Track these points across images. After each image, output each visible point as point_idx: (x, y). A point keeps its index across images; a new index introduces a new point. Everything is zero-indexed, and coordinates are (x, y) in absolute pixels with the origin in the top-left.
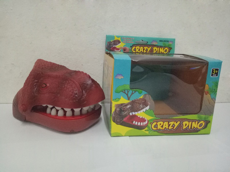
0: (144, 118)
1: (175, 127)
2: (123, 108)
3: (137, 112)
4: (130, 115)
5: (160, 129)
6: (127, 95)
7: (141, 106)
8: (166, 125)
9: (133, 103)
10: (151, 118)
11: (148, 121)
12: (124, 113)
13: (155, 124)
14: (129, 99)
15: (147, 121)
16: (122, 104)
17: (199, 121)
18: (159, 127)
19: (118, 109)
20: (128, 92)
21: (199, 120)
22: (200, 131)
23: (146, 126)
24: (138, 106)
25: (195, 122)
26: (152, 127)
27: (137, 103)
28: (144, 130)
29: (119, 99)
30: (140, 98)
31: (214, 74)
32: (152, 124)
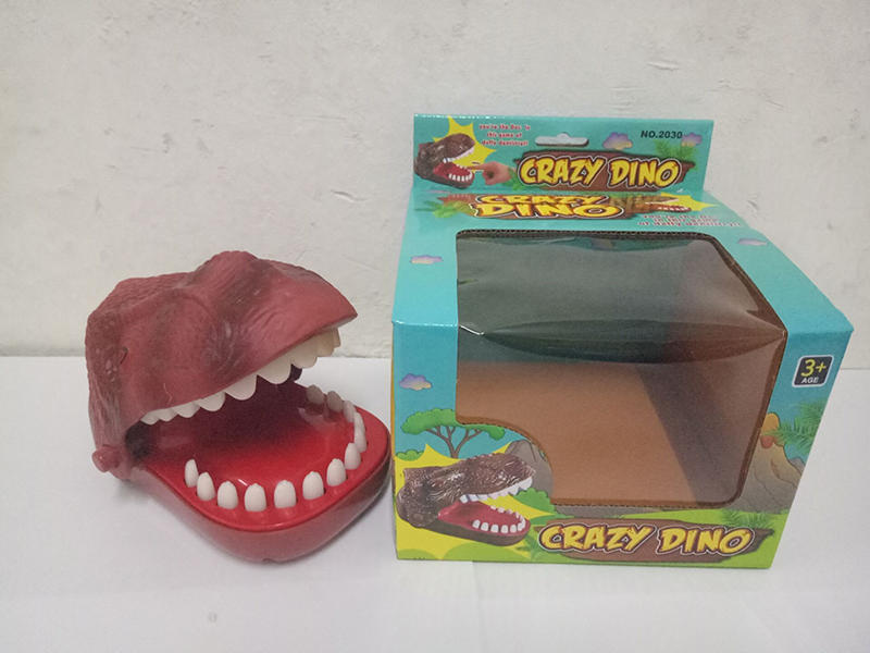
0: (514, 514)
1: (631, 545)
2: (433, 480)
3: (485, 496)
4: (460, 501)
5: (572, 547)
6: (448, 441)
7: (500, 477)
8: (595, 537)
9: (470, 466)
10: (538, 513)
11: (528, 523)
12: (438, 497)
13: (554, 531)
14: (454, 454)
15: (524, 522)
16: (429, 470)
17: (725, 530)
18: (569, 541)
19: (416, 484)
20: (450, 433)
21: (728, 528)
22: (728, 558)
23: (523, 535)
24: (491, 476)
25: (712, 533)
26: (543, 541)
27: (484, 467)
28: (512, 548)
29: (419, 452)
30: (495, 452)
31: (808, 378)
32: (541, 531)
